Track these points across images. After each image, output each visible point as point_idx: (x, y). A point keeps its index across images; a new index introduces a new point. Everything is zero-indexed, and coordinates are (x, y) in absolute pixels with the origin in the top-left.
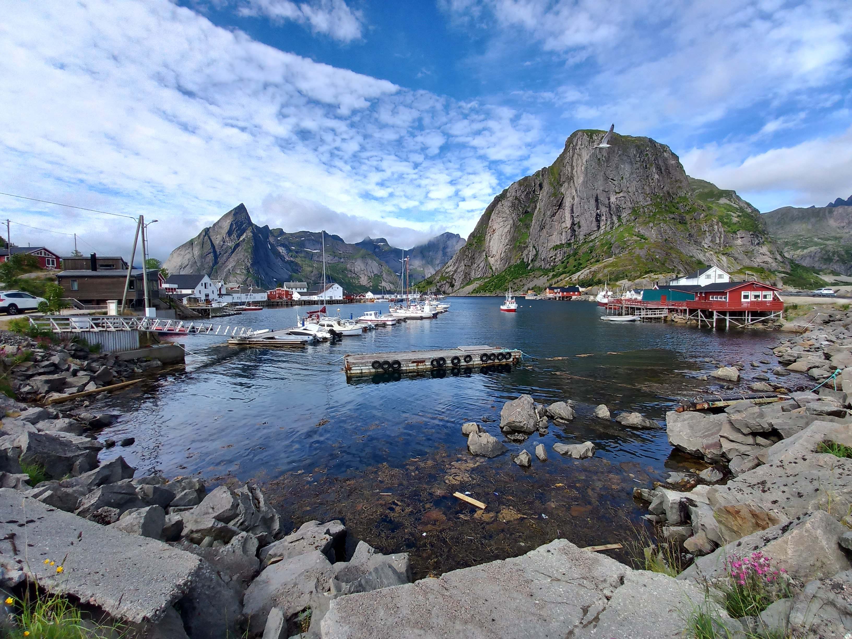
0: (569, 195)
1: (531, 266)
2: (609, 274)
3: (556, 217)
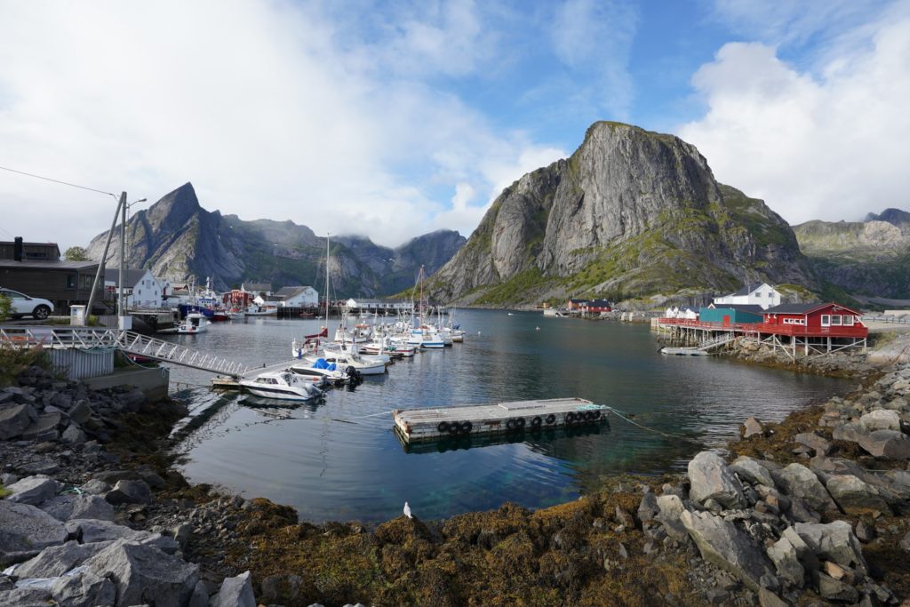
0: (590, 192)
1: (546, 272)
2: (637, 286)
3: (576, 217)
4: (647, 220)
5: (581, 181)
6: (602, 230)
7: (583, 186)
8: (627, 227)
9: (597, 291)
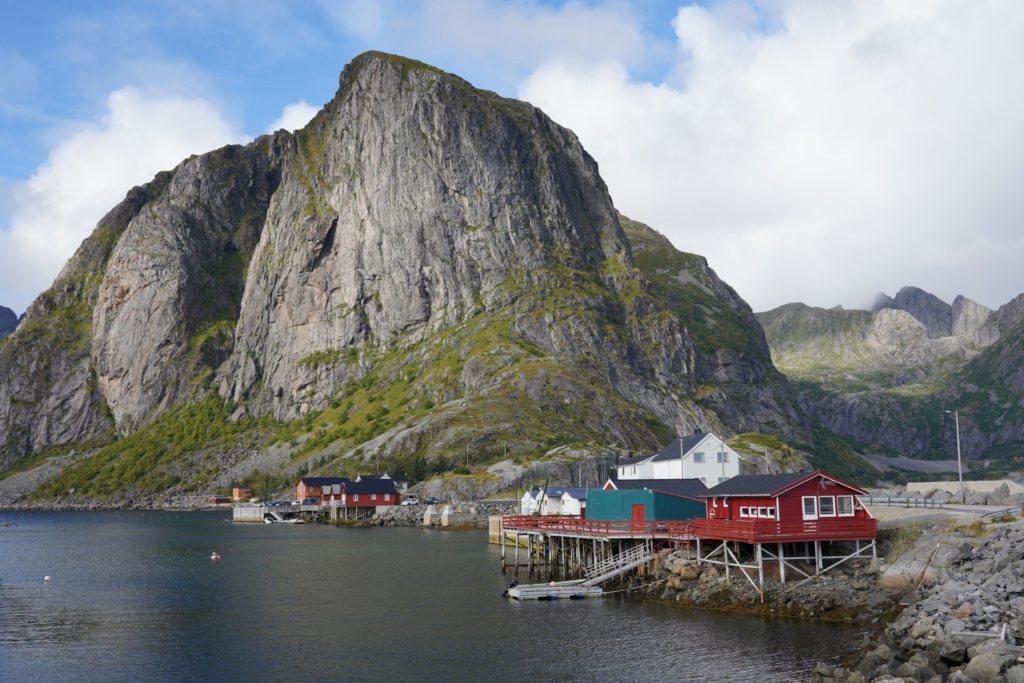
0: (351, 216)
1: (241, 410)
2: (460, 442)
3: (317, 274)
4: (479, 288)
5: (330, 189)
6: (379, 307)
7: (333, 200)
8: (436, 303)
9: (368, 456)
